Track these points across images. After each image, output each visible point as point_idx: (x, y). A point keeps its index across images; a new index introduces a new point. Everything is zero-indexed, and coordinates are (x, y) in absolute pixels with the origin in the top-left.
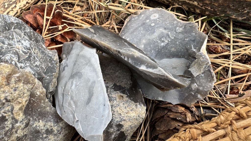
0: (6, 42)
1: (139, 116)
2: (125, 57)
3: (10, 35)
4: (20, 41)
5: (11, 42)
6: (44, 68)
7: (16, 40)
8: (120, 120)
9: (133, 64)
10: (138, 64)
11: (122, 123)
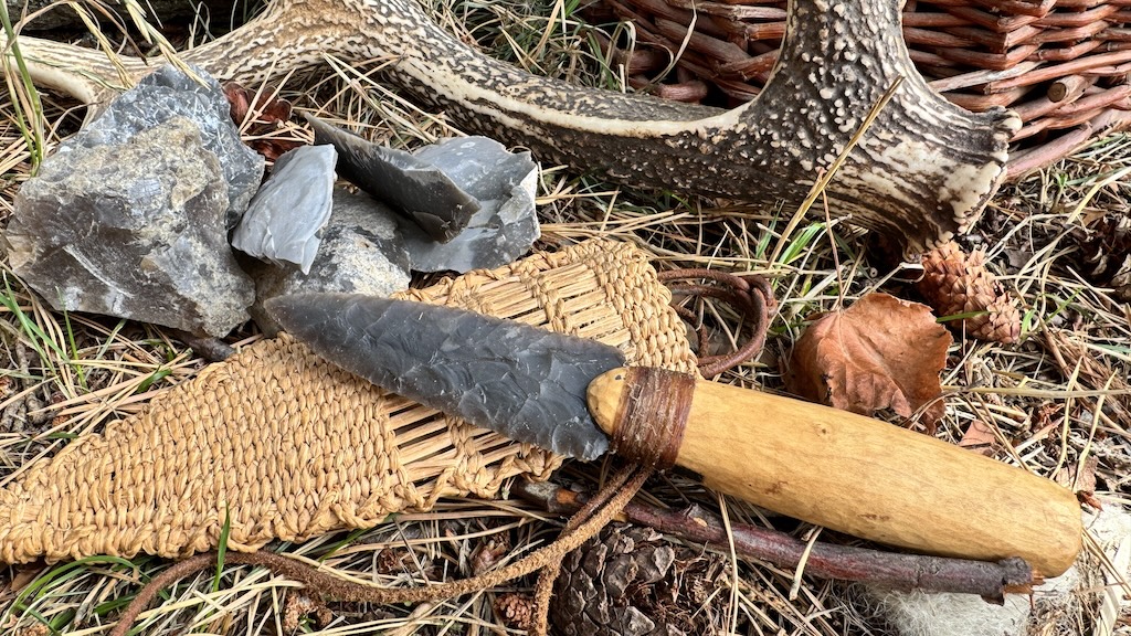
0: (177, 108)
1: (391, 285)
3: (189, 97)
4: (201, 115)
5: (186, 110)
6: (233, 172)
7: (195, 110)
8: (352, 275)
10: (404, 165)
11: (355, 282)
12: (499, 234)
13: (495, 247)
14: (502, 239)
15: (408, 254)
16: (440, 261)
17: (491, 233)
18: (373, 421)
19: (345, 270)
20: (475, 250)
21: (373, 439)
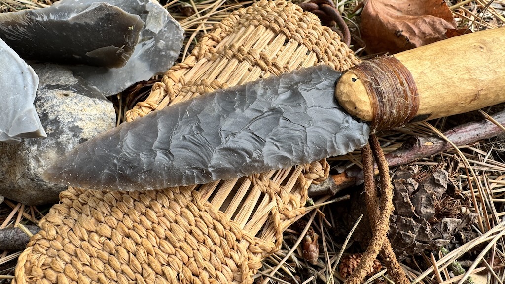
1: (104, 114)
2: (43, 18)
8: (73, 120)
9: (58, 19)
10: (64, 16)
11: (79, 124)
12: (157, 41)
13: (160, 51)
14: (162, 44)
15: (95, 87)
16: (124, 80)
17: (150, 44)
18: (201, 213)
19: (65, 120)
20: (147, 60)
21: (211, 226)
